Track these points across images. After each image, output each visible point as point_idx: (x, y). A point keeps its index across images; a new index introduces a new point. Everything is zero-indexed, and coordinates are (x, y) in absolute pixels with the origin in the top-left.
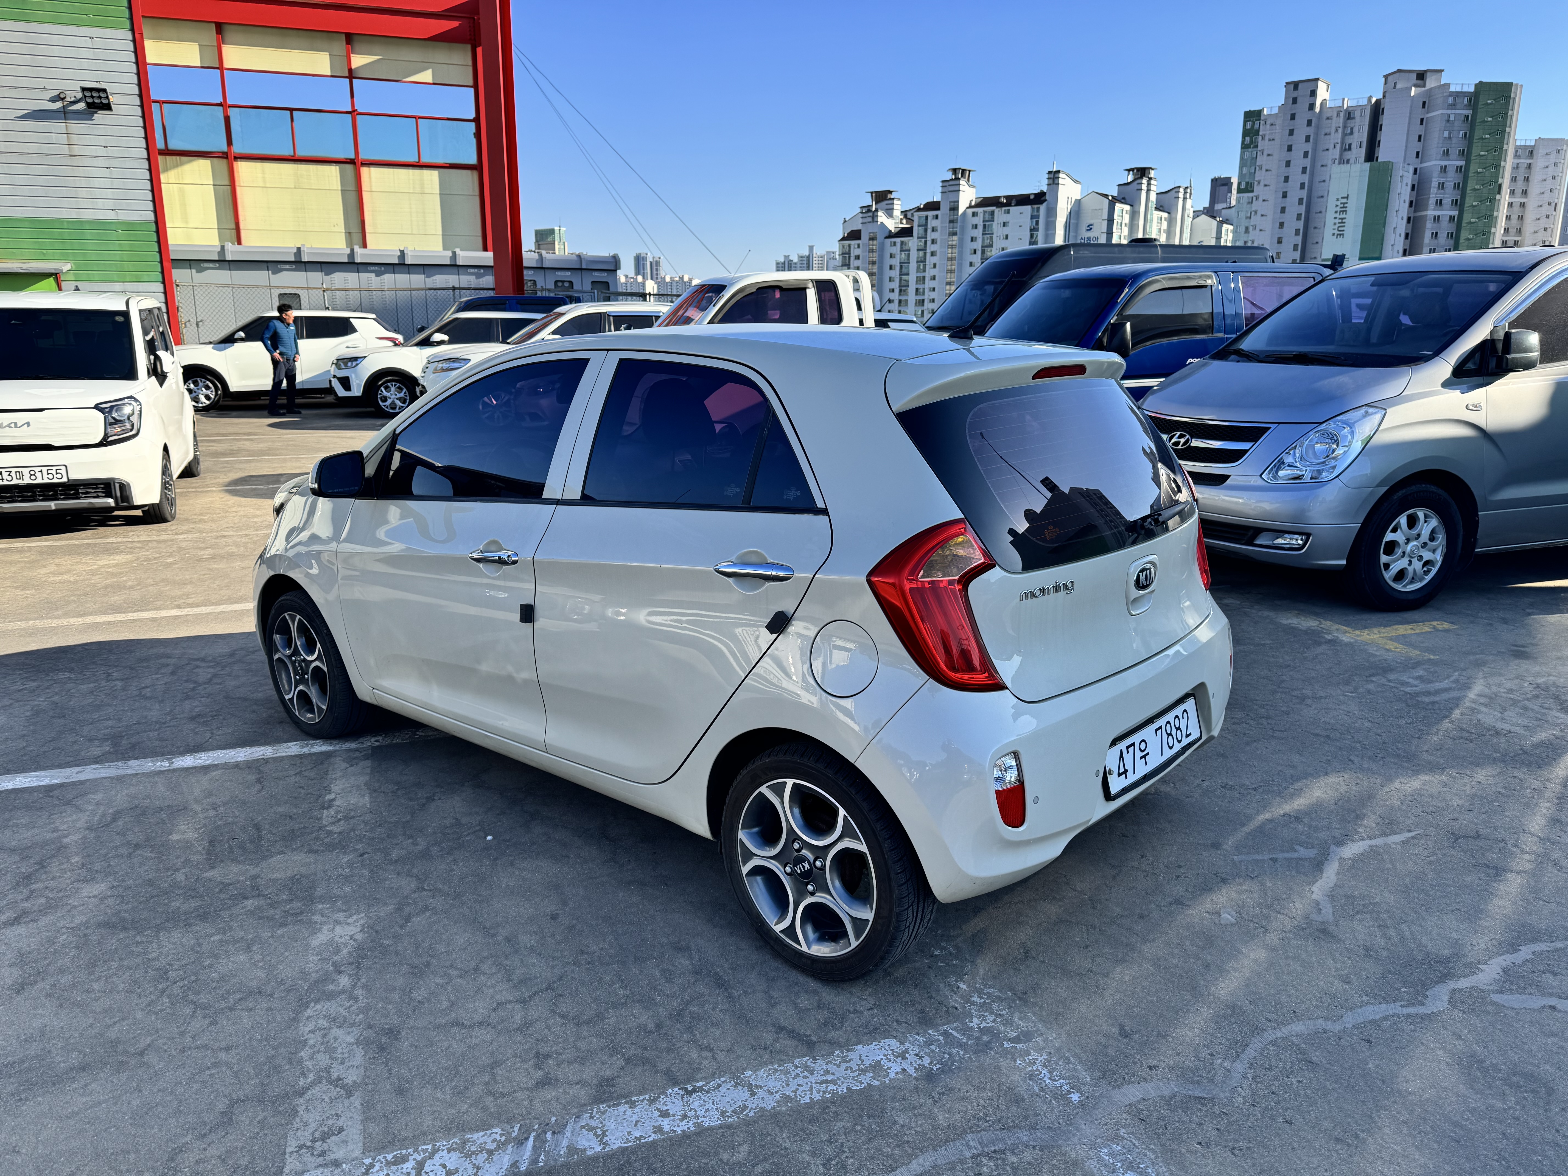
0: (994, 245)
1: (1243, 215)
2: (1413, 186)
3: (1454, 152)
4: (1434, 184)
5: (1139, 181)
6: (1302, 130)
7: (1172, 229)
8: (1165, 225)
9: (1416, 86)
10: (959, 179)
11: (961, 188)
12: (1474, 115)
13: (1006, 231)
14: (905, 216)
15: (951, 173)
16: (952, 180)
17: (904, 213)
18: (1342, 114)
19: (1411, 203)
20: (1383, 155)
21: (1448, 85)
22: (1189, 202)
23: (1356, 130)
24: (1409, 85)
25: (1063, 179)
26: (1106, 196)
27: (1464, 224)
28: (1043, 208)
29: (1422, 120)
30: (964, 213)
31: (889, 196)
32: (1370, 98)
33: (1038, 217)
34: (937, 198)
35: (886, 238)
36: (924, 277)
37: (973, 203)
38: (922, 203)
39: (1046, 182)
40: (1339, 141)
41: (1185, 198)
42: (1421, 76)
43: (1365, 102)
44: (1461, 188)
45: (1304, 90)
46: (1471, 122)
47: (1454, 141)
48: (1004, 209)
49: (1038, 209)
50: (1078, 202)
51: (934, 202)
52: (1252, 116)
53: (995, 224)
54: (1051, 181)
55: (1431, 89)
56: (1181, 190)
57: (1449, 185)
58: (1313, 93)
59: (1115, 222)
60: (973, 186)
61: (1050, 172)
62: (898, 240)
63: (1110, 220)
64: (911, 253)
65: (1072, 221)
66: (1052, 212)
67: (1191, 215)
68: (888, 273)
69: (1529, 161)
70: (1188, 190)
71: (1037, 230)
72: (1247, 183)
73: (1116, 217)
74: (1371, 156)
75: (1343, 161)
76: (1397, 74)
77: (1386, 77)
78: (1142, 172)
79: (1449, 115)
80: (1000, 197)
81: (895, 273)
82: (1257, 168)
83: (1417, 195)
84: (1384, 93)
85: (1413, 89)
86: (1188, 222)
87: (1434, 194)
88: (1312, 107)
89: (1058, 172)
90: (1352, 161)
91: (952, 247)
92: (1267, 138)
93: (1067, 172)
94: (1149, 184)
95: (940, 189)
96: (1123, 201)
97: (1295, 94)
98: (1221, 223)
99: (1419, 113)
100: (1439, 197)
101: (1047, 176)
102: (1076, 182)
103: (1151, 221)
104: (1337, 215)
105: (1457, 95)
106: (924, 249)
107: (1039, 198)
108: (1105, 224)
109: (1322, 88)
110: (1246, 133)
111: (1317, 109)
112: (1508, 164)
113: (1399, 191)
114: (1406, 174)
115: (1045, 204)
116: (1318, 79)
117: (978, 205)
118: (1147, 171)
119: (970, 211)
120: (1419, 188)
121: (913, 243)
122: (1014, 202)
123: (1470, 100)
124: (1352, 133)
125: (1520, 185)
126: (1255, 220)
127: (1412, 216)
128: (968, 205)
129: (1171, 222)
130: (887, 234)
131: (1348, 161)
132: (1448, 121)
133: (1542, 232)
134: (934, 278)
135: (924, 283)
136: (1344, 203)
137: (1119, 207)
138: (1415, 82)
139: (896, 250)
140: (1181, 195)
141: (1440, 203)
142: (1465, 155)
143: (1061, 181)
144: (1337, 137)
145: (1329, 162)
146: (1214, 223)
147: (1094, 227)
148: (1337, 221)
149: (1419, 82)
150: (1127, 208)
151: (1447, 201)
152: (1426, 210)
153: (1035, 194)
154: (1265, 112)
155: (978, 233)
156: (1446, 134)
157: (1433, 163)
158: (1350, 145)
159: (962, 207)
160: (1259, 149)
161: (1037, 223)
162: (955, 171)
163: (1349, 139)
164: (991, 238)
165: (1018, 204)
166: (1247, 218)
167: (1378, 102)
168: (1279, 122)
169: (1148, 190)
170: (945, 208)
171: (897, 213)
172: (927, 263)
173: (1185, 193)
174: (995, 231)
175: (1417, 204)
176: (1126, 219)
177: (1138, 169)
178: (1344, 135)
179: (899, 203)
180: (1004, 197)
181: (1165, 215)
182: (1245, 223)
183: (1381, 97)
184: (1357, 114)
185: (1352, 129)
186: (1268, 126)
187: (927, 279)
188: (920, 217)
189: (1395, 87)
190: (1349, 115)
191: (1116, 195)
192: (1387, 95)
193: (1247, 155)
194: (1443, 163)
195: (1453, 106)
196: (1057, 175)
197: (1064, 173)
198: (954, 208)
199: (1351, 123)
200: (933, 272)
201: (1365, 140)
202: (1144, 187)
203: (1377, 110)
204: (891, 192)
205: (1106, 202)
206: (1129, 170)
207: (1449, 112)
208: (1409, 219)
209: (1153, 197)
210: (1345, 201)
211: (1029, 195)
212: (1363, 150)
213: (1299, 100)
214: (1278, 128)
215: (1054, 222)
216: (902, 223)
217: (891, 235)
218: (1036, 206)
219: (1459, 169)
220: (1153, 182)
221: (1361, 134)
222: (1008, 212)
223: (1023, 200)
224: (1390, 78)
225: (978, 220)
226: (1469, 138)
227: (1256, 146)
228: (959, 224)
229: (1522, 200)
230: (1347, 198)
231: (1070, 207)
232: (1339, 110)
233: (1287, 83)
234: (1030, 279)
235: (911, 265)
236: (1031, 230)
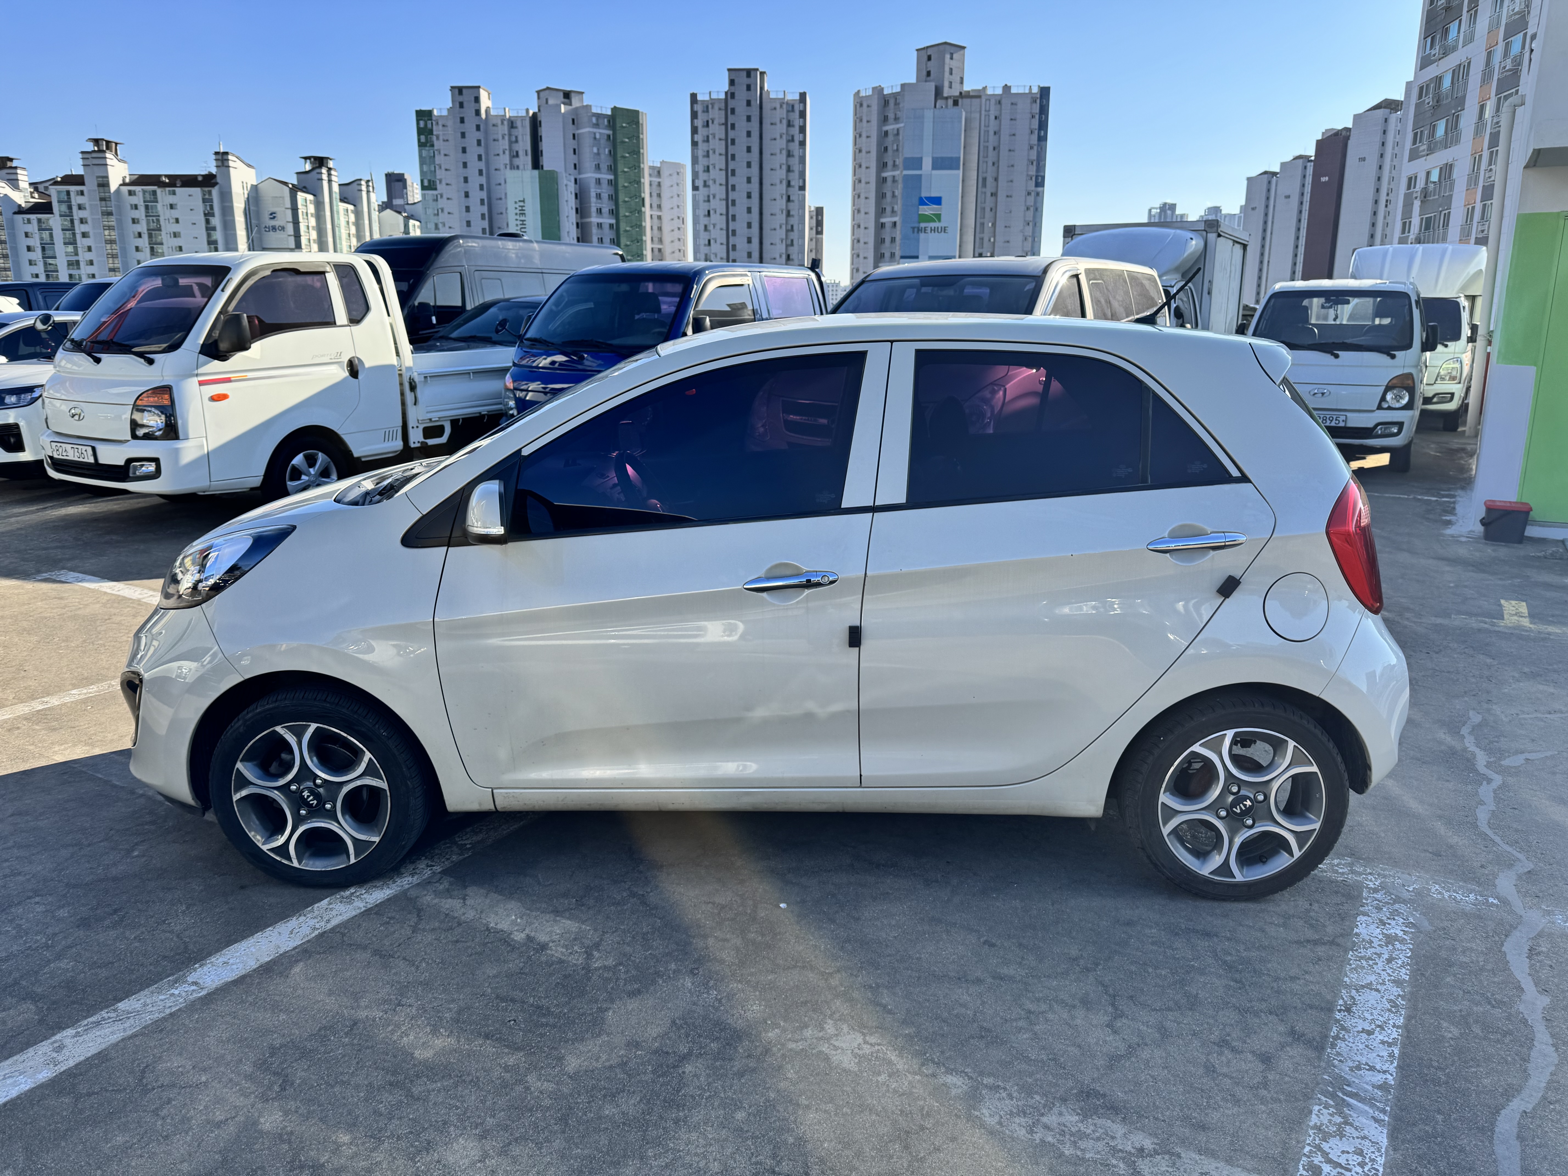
0: (163, 228)
1: (430, 211)
2: (576, 195)
3: (604, 167)
4: (593, 194)
5: (318, 170)
6: (473, 136)
7: (361, 222)
8: (352, 218)
9: (564, 104)
10: (104, 152)
11: (109, 162)
12: (614, 134)
13: (175, 213)
14: (36, 189)
15: (91, 144)
16: (94, 151)
17: (35, 185)
18: (506, 123)
19: (577, 209)
20: (548, 163)
21: (588, 107)
22: (373, 196)
23: (520, 138)
24: (559, 102)
25: (233, 162)
26: (285, 184)
27: (621, 232)
28: (215, 191)
29: (574, 135)
30: (118, 191)
31: (9, 164)
32: (527, 111)
33: (211, 201)
34: (78, 170)
35: (15, 213)
36: (78, 262)
37: (127, 180)
38: (59, 175)
39: (214, 163)
40: (507, 147)
41: (368, 192)
42: (567, 95)
43: (524, 114)
44: (614, 198)
45: (467, 97)
46: (612, 140)
47: (603, 156)
48: (167, 189)
49: (210, 193)
50: (255, 188)
51: (72, 175)
52: (423, 116)
53: (159, 206)
54: (220, 163)
55: (577, 109)
56: (363, 183)
57: (605, 196)
58: (477, 100)
59: (300, 211)
60: (124, 162)
61: (217, 153)
62: (33, 217)
63: (295, 209)
64: (54, 233)
65: (252, 208)
66: (226, 196)
67: (377, 209)
68: (26, 256)
69: (658, 180)
70: (370, 184)
71: (213, 215)
72: (429, 181)
73: (300, 206)
74: (536, 164)
75: (514, 167)
76: (547, 92)
77: (538, 92)
78: (320, 162)
79: (595, 134)
80: (160, 176)
81: (37, 255)
82: (437, 167)
83: (581, 203)
84: (539, 107)
85: (562, 106)
86: (375, 215)
87: (594, 204)
88: (478, 112)
89: (227, 153)
90: (521, 167)
91: (110, 228)
92: (441, 138)
93: (237, 155)
94: (329, 175)
95: (81, 162)
96: (305, 190)
97: (461, 99)
98: (407, 219)
99: (571, 130)
100: (599, 206)
101: (214, 157)
102: (249, 166)
103: (338, 212)
104: (518, 217)
105: (598, 116)
106: (72, 229)
107: (208, 181)
108: (289, 213)
109: (483, 95)
110: (420, 132)
111: (483, 116)
112: (646, 180)
113: (566, 198)
114: (569, 183)
115: (217, 188)
116: (479, 87)
117: (132, 183)
118: (325, 161)
119: (125, 189)
120: (581, 196)
121: (55, 221)
122: (179, 183)
123: (609, 121)
124: (517, 141)
125: (656, 201)
126: (443, 217)
127: (579, 221)
128: (121, 182)
129: (358, 214)
130: (16, 210)
131: (518, 168)
132: (595, 138)
133: (677, 241)
134: (91, 263)
135: (79, 268)
136: (522, 207)
137: (301, 196)
138: (563, 100)
139: (33, 228)
140: (364, 188)
141: (600, 211)
142: (613, 169)
143: (231, 164)
144: (504, 144)
145: (502, 167)
146: (400, 219)
147: (278, 215)
148: (519, 222)
149: (566, 100)
150: (310, 197)
151: (605, 210)
152: (590, 217)
153: (203, 176)
154: (435, 113)
155: (140, 214)
156: (595, 150)
157: (589, 175)
158: (517, 152)
159: (114, 185)
160: (436, 148)
161: (212, 207)
162: (96, 141)
163: (516, 147)
164: (158, 220)
165: (184, 185)
166: (435, 215)
167: (535, 114)
168: (450, 123)
169: (330, 181)
170: (91, 184)
171: (24, 184)
172: (79, 245)
173: (368, 186)
174: (161, 213)
175: (581, 211)
176: (311, 209)
177: (316, 158)
178: (511, 142)
179: (25, 173)
180: (166, 176)
181: (351, 207)
182: (435, 219)
183: (537, 110)
184: (519, 124)
185: (516, 137)
186: (441, 127)
187: (82, 264)
188: (59, 192)
189: (547, 102)
190: (512, 124)
191: (296, 183)
192: (542, 109)
193: (424, 153)
194: (598, 176)
195: (597, 125)
196: (225, 157)
197: (233, 155)
198: (104, 184)
199: (514, 132)
200: (89, 256)
201: (529, 148)
202: (325, 177)
203: (535, 122)
204: (11, 160)
205: (286, 191)
206: (306, 158)
207: (595, 130)
208: (577, 224)
209: (336, 188)
210: (522, 204)
211: (195, 176)
212: (529, 158)
213: (465, 104)
214: (450, 130)
215: (231, 208)
216: (33, 197)
217: (20, 211)
218: (206, 189)
219: (610, 182)
220: (333, 172)
221: (525, 143)
222: (174, 193)
223: (189, 181)
224: (542, 94)
225: (138, 200)
226: (613, 154)
227: (433, 146)
228: (113, 203)
229: (659, 213)
230: (523, 201)
231: (246, 192)
232: (503, 119)
233: (452, 88)
234: (428, 269)
235: (56, 246)
236: (205, 215)
